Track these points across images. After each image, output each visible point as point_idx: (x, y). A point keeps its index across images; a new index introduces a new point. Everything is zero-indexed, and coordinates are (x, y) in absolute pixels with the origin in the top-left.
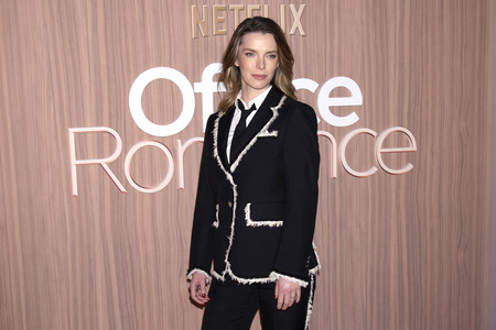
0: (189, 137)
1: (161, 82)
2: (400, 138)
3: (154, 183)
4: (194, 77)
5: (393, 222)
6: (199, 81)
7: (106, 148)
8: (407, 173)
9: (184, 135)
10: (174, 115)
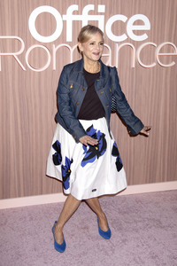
0: (59, 44)
1: (45, 14)
4: (63, 12)
6: (65, 14)
8: (172, 67)
9: (57, 42)
10: (52, 31)
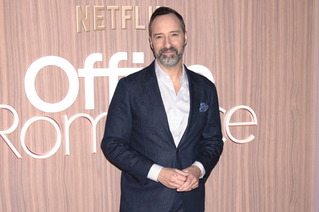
0: (73, 113)
1: (51, 68)
2: (244, 115)
3: (44, 150)
4: (79, 64)
5: (238, 182)
6: (82, 67)
7: (6, 122)
8: (249, 143)
9: (69, 111)
10: (62, 95)
